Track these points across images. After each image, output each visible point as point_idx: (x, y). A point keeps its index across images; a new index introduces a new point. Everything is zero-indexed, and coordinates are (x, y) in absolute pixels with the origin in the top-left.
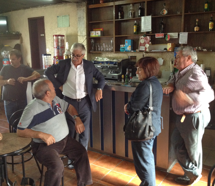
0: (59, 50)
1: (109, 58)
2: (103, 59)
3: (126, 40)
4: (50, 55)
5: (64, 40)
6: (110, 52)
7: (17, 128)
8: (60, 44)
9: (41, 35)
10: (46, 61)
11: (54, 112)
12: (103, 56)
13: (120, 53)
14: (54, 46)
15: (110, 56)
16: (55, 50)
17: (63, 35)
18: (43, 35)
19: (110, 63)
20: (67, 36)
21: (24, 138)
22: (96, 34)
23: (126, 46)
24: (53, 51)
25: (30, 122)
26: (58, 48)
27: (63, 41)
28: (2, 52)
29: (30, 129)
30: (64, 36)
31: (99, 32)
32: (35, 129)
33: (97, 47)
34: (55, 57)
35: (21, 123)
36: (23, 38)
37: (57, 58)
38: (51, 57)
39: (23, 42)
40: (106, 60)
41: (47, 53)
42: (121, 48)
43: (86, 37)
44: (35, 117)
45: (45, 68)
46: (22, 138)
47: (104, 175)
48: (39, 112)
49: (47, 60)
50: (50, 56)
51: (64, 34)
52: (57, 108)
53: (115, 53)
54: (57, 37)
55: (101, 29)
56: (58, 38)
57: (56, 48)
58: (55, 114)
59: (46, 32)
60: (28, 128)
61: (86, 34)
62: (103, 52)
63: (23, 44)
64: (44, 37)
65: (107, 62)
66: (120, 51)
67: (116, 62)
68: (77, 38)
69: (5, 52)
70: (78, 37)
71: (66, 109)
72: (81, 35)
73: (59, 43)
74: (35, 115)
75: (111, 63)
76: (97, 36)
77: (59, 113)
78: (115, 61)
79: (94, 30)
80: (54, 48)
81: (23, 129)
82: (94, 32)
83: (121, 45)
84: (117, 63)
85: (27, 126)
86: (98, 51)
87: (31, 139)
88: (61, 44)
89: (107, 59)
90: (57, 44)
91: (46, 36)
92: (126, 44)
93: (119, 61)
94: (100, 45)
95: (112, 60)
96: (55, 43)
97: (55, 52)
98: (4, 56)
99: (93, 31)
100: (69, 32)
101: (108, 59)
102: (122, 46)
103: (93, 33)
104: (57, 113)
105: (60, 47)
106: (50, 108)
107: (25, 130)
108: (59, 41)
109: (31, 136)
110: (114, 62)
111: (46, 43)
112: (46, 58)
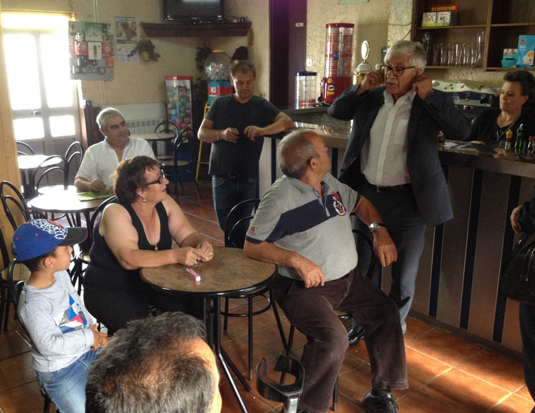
0: (337, 62)
1: (467, 83)
2: (451, 85)
3: (521, 37)
4: (315, 74)
5: (351, 36)
6: (474, 68)
7: (246, 238)
8: (340, 46)
9: (297, 25)
10: (304, 89)
11: (326, 209)
12: (451, 78)
13: (499, 71)
14: (326, 51)
15: (470, 79)
16: (328, 62)
17: (351, 23)
18: (302, 25)
19: (469, 98)
20: (361, 26)
21: (259, 263)
22: (438, 19)
23: (519, 52)
24: (322, 65)
25: (274, 227)
26: (335, 56)
27: (348, 39)
28: (208, 65)
29: (271, 244)
30: (352, 26)
31: (447, 16)
32: (283, 244)
33: (436, 54)
34: (325, 80)
35: (253, 228)
36: (255, 33)
37: (330, 82)
38: (316, 80)
39: (254, 42)
40: (459, 88)
41: (308, 70)
42: (504, 57)
43: (409, 27)
44: (283, 216)
45: (300, 105)
46: (255, 262)
47: (433, 375)
48: (293, 206)
49: (306, 86)
50: (313, 77)
51: (354, 22)
52: (334, 201)
53: (487, 71)
54: (336, 29)
55: (454, 8)
56: (338, 31)
57: (331, 56)
58: (328, 215)
59: (309, 16)
60: (267, 240)
61: (410, 20)
62: (452, 67)
63: (252, 47)
64: (304, 29)
65: (462, 95)
66: (501, 66)
67: (488, 95)
68: (386, 31)
69: (215, 65)
70: (390, 28)
71: (353, 205)
72: (398, 22)
73: (338, 45)
74: (284, 212)
75: (473, 96)
76: (441, 25)
77: (337, 214)
78: (484, 91)
79: (433, 9)
80: (326, 56)
81: (257, 242)
82: (432, 14)
83: (505, 51)
84: (491, 98)
85: (266, 236)
86: (439, 65)
87: (274, 266)
88: (344, 48)
89: (463, 87)
90: (334, 45)
91: (309, 26)
92: (522, 47)
93: (496, 91)
94: (446, 50)
95: (476, 90)
96: (329, 44)
97: (328, 67)
98: (212, 74)
99: (430, 11)
100: (366, 16)
101: (465, 87)
102: (508, 52)
103: (430, 17)
104: (333, 214)
105: (339, 54)
106: (317, 200)
107: (262, 244)
108: (341, 38)
109: (273, 260)
110: (481, 94)
111: (307, 44)
112: (304, 82)
